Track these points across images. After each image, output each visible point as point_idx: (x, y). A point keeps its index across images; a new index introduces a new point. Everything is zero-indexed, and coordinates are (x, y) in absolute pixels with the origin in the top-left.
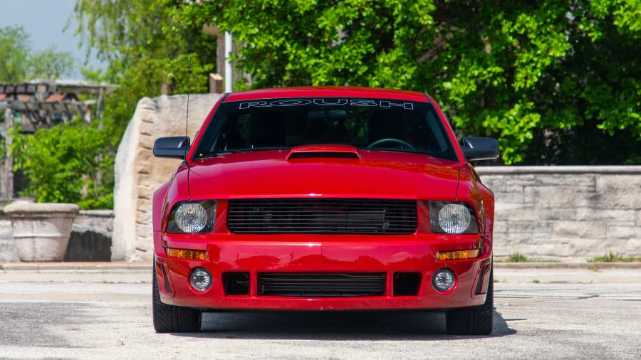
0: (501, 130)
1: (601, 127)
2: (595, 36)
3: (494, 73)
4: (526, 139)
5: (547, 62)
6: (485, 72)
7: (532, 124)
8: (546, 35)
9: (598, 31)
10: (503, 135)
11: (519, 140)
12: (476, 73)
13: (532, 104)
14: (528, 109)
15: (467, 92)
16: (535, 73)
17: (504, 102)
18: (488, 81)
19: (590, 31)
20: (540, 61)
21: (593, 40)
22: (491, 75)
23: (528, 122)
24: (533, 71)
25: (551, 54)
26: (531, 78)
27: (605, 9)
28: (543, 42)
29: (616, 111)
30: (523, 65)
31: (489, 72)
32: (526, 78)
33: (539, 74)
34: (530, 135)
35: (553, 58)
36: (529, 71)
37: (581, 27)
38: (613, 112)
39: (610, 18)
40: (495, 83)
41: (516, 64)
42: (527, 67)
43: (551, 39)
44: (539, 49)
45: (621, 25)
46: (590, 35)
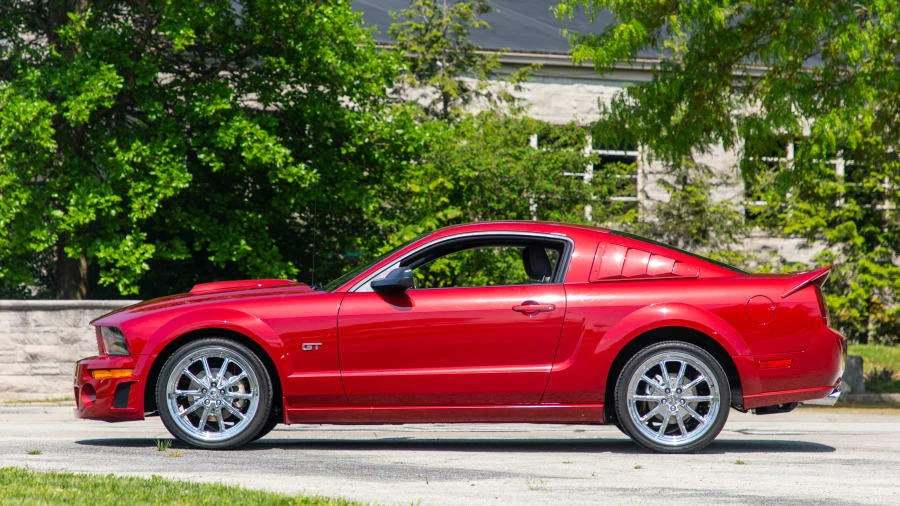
0: (116, 261)
1: (212, 259)
2: (217, 166)
3: (113, 202)
4: (143, 270)
5: (170, 193)
6: (102, 200)
7: (147, 255)
8: (165, 165)
9: (219, 161)
10: (118, 265)
11: (135, 271)
12: (95, 201)
13: (145, 234)
14: (142, 240)
15: (87, 221)
16: (152, 203)
17: (115, 231)
18: (107, 210)
19: (212, 161)
20: (163, 191)
21: (215, 169)
22: (110, 204)
23: (143, 254)
24: (149, 201)
25: (174, 185)
26: (149, 209)
27: (233, 141)
28: (163, 172)
29: (227, 244)
30: (138, 195)
31: (107, 201)
32: (143, 208)
33: (156, 205)
34: (146, 266)
35: (175, 189)
36: (146, 201)
37: (201, 156)
38: (223, 244)
39: (237, 149)
40: (113, 212)
41: (131, 192)
42: (143, 197)
43: (171, 169)
44: (160, 179)
45: (250, 157)
46: (211, 165)
